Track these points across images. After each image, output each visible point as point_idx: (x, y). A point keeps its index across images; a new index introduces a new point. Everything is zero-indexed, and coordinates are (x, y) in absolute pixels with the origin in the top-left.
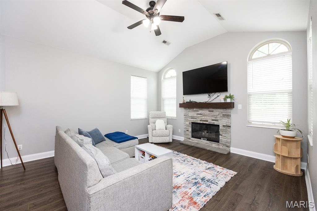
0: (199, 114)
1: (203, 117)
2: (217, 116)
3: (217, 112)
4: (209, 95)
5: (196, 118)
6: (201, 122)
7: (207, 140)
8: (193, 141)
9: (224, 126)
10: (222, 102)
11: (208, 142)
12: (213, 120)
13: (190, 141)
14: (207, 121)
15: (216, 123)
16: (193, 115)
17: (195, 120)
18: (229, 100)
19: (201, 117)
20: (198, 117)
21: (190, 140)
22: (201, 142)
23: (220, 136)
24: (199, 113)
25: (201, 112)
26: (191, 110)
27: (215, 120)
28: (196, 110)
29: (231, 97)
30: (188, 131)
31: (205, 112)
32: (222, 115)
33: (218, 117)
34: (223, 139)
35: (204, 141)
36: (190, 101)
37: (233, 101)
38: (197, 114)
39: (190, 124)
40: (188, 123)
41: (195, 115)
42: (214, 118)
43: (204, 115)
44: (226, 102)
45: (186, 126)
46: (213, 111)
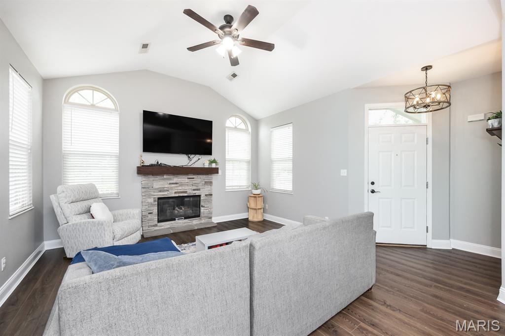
0: (173, 184)
1: (180, 188)
2: (198, 184)
3: (199, 179)
4: (189, 157)
5: (168, 191)
6: (177, 195)
7: (185, 219)
8: (163, 228)
9: (206, 195)
10: (205, 167)
11: (187, 220)
12: (194, 190)
13: (155, 230)
14: (186, 192)
15: (197, 193)
16: (163, 186)
17: (166, 193)
18: (214, 165)
19: (176, 188)
20: (171, 188)
21: (156, 228)
22: (177, 224)
23: (202, 209)
24: (173, 182)
25: (176, 179)
26: (159, 177)
27: (197, 190)
28: (168, 177)
29: (214, 161)
30: (151, 213)
31: (183, 179)
32: (204, 183)
33: (200, 185)
34: (205, 211)
35: (180, 221)
36: (158, 162)
37: (217, 167)
38: (170, 184)
39: (155, 201)
40: (151, 200)
41: (166, 186)
42: (194, 188)
43: (182, 185)
44: (210, 167)
45: (147, 207)
46: (193, 178)
